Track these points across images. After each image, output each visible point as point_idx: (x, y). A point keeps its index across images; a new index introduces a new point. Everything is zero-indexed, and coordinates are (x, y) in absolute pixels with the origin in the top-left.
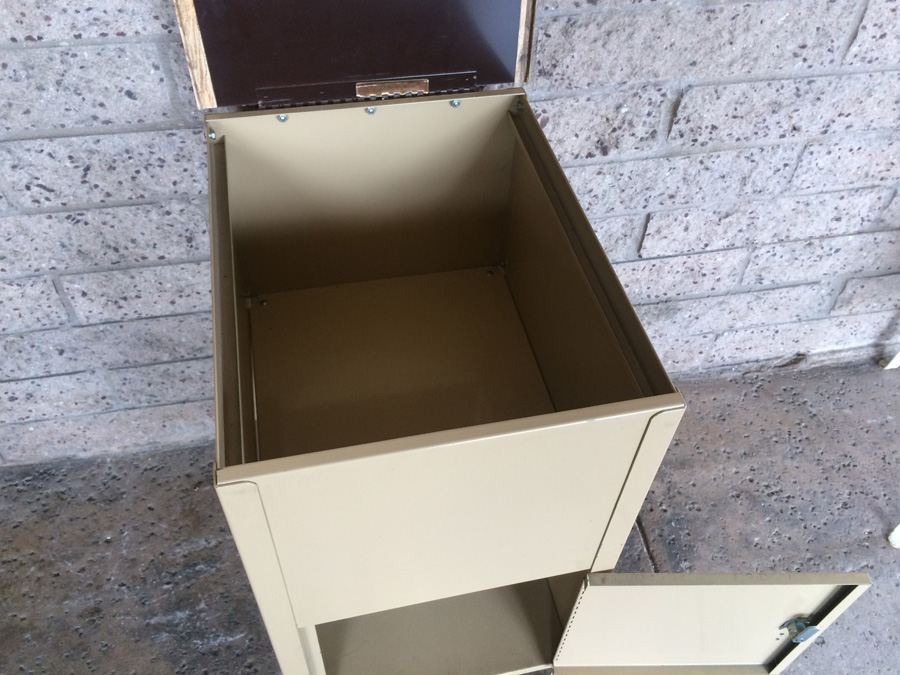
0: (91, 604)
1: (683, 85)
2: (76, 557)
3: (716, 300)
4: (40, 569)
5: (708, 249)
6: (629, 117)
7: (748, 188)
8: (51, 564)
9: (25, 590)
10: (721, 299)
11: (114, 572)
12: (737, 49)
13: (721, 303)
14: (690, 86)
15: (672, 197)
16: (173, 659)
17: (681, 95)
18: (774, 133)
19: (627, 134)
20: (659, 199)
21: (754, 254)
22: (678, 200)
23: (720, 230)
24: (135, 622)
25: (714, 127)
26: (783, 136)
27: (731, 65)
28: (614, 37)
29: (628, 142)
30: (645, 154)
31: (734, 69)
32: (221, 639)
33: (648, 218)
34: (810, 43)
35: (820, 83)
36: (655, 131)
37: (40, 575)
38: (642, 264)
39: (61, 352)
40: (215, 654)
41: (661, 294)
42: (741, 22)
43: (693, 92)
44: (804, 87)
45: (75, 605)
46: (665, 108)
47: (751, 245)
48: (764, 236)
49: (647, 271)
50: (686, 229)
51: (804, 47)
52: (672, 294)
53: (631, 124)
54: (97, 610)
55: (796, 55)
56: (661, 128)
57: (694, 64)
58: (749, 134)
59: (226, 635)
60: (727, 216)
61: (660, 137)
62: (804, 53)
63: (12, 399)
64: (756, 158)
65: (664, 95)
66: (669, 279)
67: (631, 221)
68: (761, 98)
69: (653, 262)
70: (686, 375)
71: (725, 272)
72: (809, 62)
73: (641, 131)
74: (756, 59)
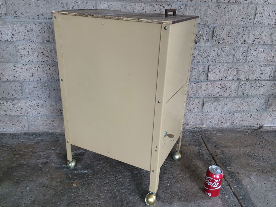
0: (46, 161)
1: (214, 26)
2: (43, 151)
3: (231, 99)
4: (32, 153)
5: (227, 79)
6: (202, 34)
7: (235, 59)
8: (36, 153)
9: (27, 157)
10: (232, 99)
11: (53, 156)
12: (226, 17)
13: (233, 100)
14: (216, 26)
15: (215, 60)
16: (67, 174)
17: (214, 28)
18: (240, 42)
19: (201, 38)
20: (211, 60)
21: (240, 84)
22: (216, 61)
23: (229, 72)
24: (58, 166)
25: (223, 39)
26: (242, 44)
27: (225, 21)
28: (196, 10)
29: (202, 41)
30: (206, 45)
31: (227, 22)
32: (82, 171)
33: (209, 66)
34: (244, 17)
35: (249, 28)
36: (208, 39)
37: (32, 154)
38: (209, 83)
39: (54, 90)
40: (80, 174)
41: (215, 94)
42: (226, 10)
43: (217, 27)
44: (245, 29)
45: (41, 161)
46: (211, 33)
47: (239, 80)
48: (242, 77)
49: (210, 85)
50: (220, 72)
51: (243, 18)
52: (218, 95)
53: (202, 36)
54: (47, 163)
55: (241, 20)
56: (210, 38)
57: (216, 20)
58: (233, 42)
59: (84, 170)
60: (231, 68)
61: (210, 41)
62: (244, 20)
63: (38, 106)
64: (236, 49)
65: (210, 29)
66: (217, 90)
67: (204, 67)
68: (234, 31)
69: (212, 82)
70: (226, 128)
71: (232, 89)
72: (245, 22)
73: (205, 38)
74: (232, 20)
